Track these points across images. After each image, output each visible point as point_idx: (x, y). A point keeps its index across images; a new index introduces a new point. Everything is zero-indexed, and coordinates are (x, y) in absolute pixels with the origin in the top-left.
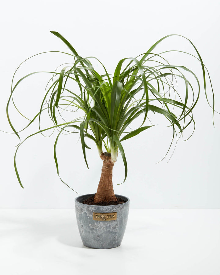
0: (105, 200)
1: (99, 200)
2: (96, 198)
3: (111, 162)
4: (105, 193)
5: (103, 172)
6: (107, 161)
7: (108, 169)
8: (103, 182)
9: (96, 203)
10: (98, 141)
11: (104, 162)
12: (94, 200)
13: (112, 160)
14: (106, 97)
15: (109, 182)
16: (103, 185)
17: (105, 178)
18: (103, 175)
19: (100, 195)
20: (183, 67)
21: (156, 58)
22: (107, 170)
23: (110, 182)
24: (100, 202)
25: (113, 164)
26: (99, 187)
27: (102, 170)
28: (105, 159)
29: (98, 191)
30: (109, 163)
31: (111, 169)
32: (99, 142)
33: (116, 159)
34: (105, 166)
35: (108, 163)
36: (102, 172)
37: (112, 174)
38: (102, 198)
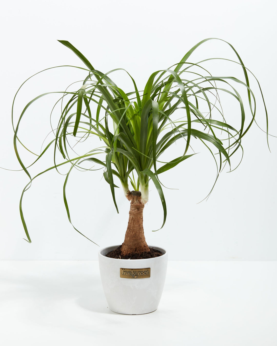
0: (136, 251)
1: (128, 251)
2: (124, 249)
3: (141, 203)
4: (136, 242)
5: (132, 216)
6: (136, 202)
7: (137, 212)
8: (132, 228)
9: (124, 255)
10: (123, 176)
11: (132, 203)
12: (121, 252)
13: (142, 201)
14: (133, 121)
15: (139, 228)
16: (132, 233)
17: (134, 223)
18: (132, 220)
19: (130, 246)
20: (233, 78)
21: (194, 69)
22: (137, 214)
23: (141, 228)
24: (129, 254)
25: (144, 206)
26: (127, 236)
27: (130, 213)
28: (133, 199)
29: (125, 240)
30: (139, 204)
31: (142, 212)
32: (124, 178)
33: (147, 198)
34: (134, 208)
35: (137, 204)
36: (130, 216)
37: (142, 218)
38: (131, 249)
